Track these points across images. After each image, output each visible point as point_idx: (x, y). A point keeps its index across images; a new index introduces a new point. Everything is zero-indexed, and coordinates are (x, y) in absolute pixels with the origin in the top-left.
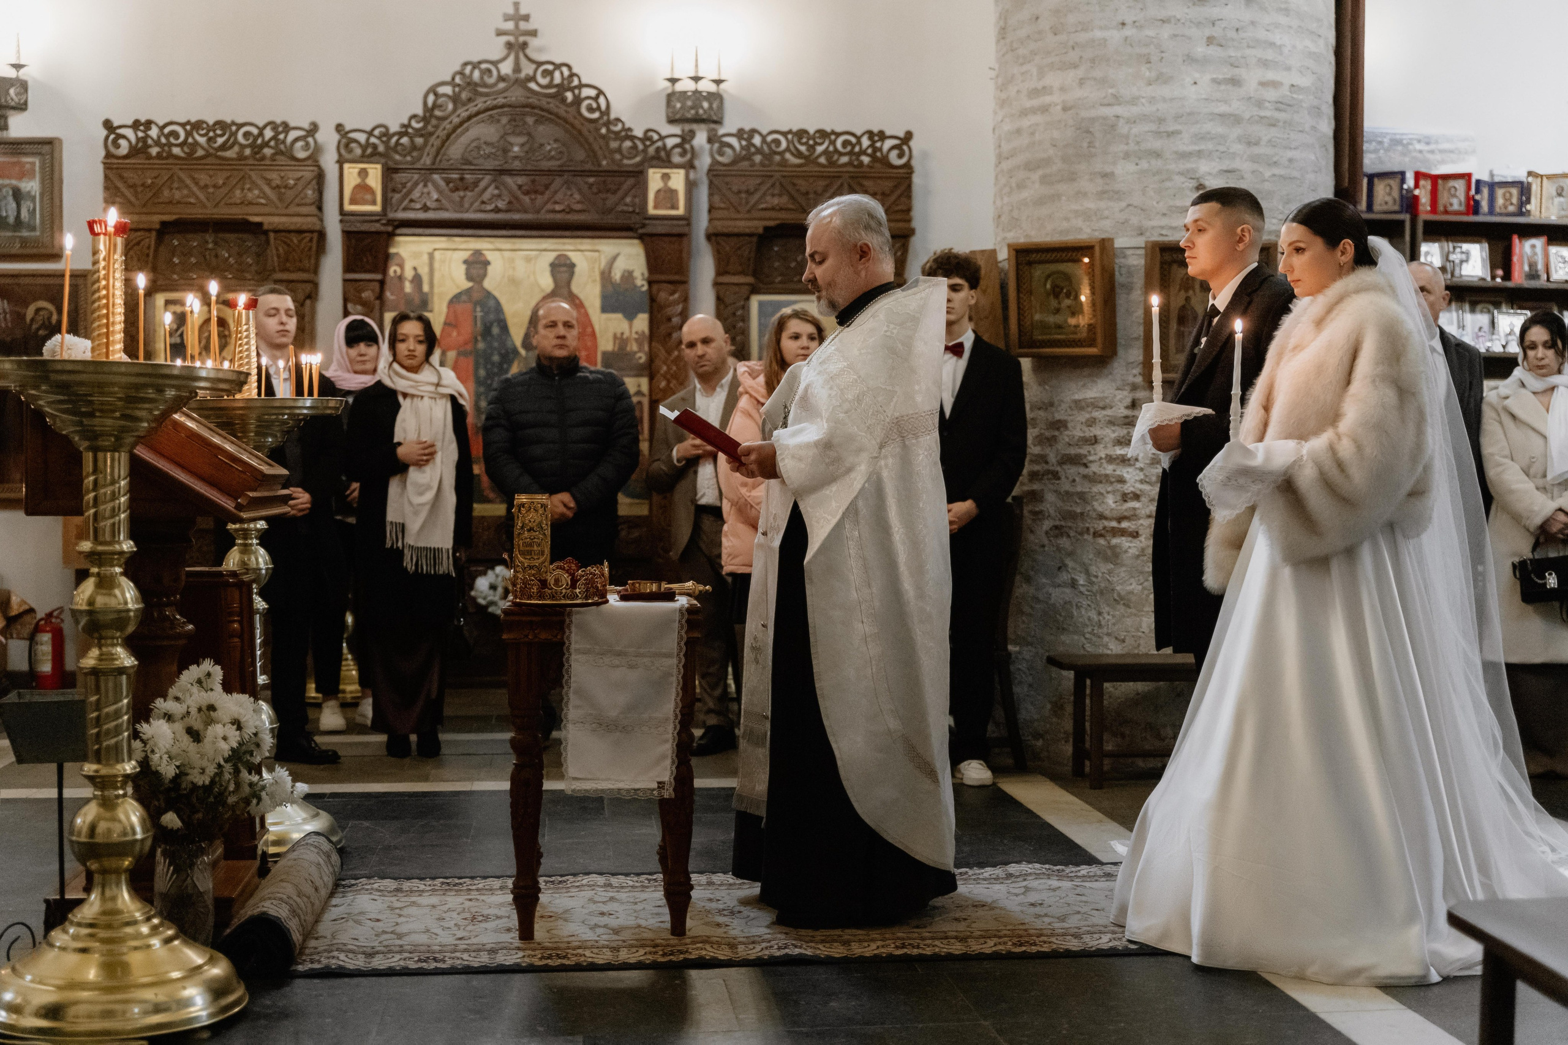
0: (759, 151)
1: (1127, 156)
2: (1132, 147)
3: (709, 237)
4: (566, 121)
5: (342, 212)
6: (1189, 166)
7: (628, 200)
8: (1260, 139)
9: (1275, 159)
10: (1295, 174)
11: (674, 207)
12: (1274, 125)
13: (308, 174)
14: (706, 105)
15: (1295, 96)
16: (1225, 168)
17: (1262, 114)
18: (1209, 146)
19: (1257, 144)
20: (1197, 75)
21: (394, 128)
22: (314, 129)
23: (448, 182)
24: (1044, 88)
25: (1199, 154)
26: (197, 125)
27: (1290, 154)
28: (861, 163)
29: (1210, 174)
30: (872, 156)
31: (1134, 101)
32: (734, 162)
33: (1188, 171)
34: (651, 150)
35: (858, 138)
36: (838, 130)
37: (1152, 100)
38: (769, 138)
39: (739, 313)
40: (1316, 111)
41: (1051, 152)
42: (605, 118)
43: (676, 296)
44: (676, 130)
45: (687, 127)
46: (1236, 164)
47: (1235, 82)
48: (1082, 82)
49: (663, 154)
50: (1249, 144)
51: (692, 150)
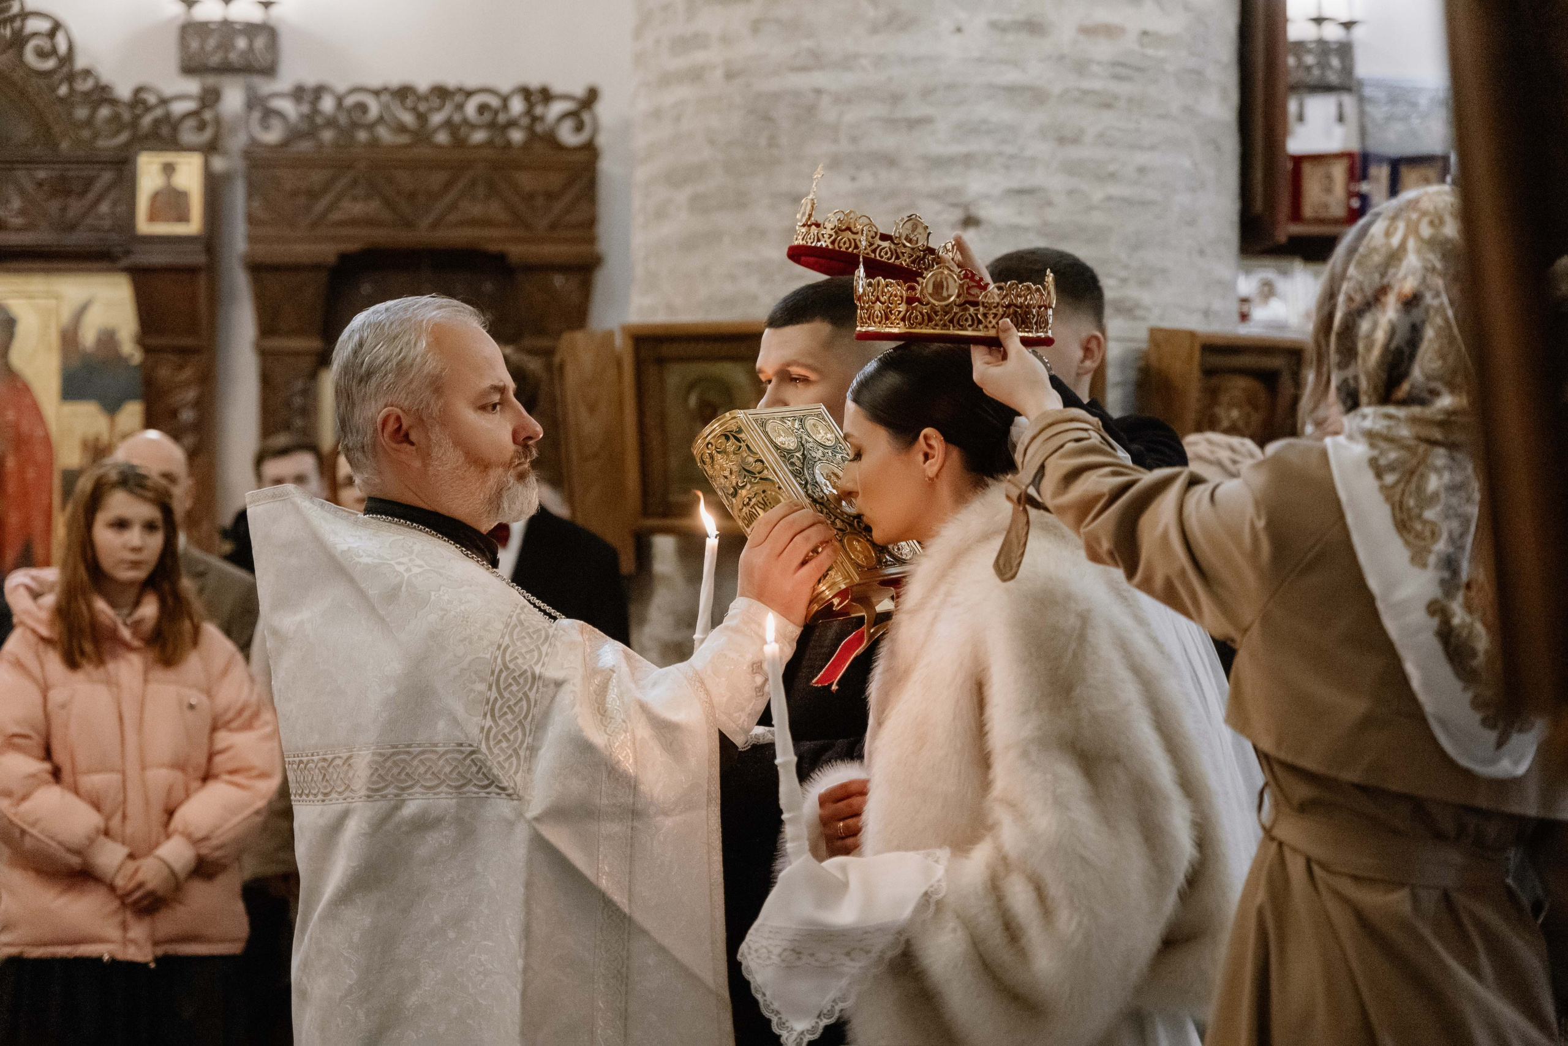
0: (331, 122)
1: (834, 163)
2: (845, 146)
3: (257, 269)
6: (949, 181)
7: (104, 208)
8: (1082, 131)
9: (1112, 168)
10: (1151, 194)
11: (183, 218)
12: (1108, 106)
14: (241, 43)
15: (1150, 52)
16: (1014, 184)
17: (1087, 84)
18: (987, 145)
19: (1076, 140)
20: (962, 15)
24: (696, 36)
25: (968, 160)
27: (1141, 158)
28: (508, 145)
29: (987, 197)
30: (530, 130)
31: (847, 62)
32: (285, 144)
33: (947, 191)
34: (147, 120)
35: (505, 100)
36: (470, 83)
37: (880, 61)
38: (350, 101)
39: (298, 401)
40: (1195, 79)
41: (707, 153)
42: (65, 70)
43: (187, 373)
44: (192, 86)
45: (211, 80)
46: (1039, 178)
47: (1033, 27)
48: (756, 27)
49: (165, 131)
50: (1062, 140)
51: (218, 121)
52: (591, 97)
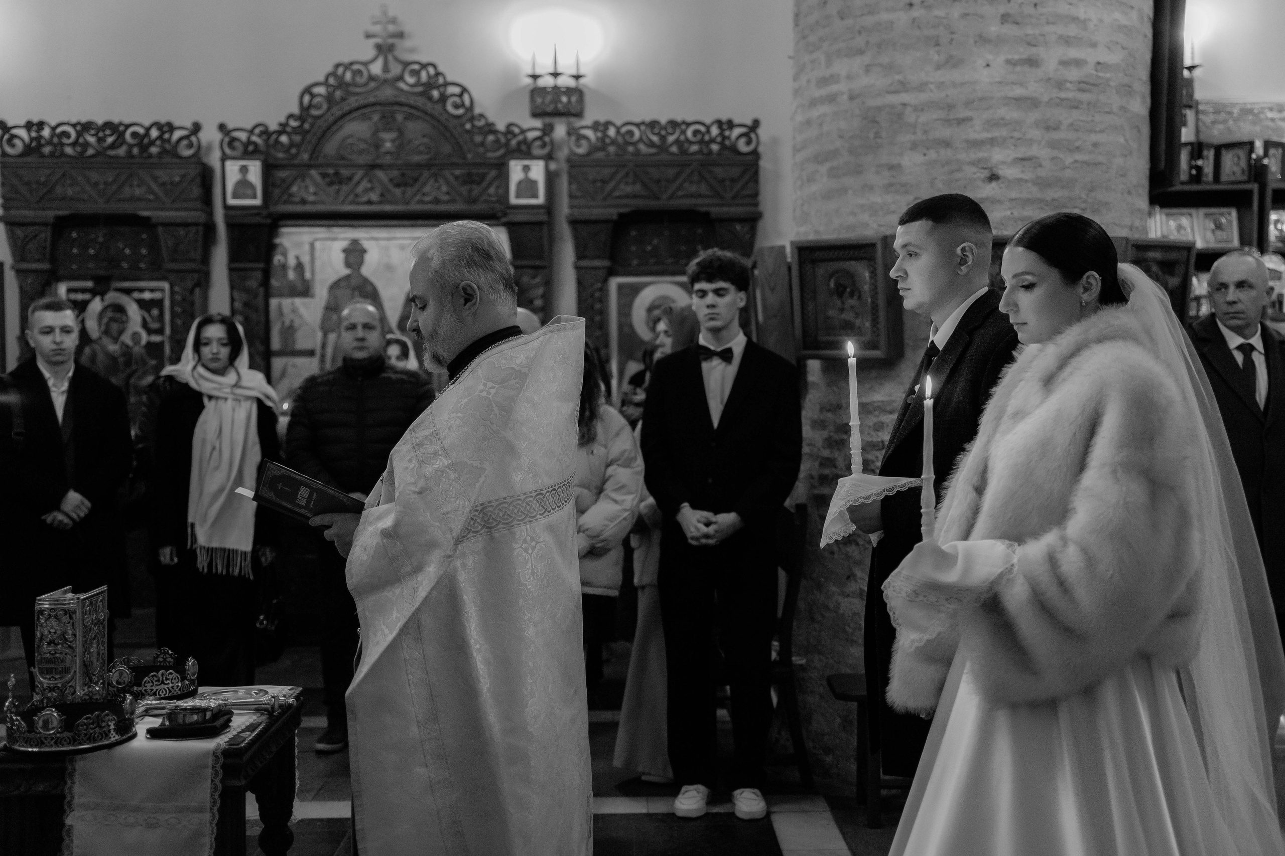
0: (614, 142)
1: (914, 146)
2: (920, 136)
3: (574, 223)
4: (432, 116)
5: (227, 207)
6: (981, 155)
7: (492, 190)
8: (1060, 122)
9: (1077, 144)
10: (1101, 159)
11: (535, 196)
12: (1077, 108)
13: (193, 172)
14: (564, 99)
15: (1101, 74)
16: (1020, 155)
17: (1063, 95)
18: (1004, 132)
19: (1057, 128)
20: (990, 57)
21: (273, 126)
22: (196, 128)
23: (324, 176)
24: (832, 76)
25: (992, 142)
26: (86, 127)
27: (1094, 138)
28: (711, 152)
29: (1004, 163)
30: (722, 144)
31: (922, 87)
32: (588, 154)
33: (980, 160)
34: (514, 142)
35: (708, 128)
36: (689, 119)
37: (941, 85)
38: (624, 130)
39: (597, 294)
40: (1127, 90)
41: (838, 143)
42: (469, 115)
43: (538, 280)
44: (538, 123)
45: (548, 120)
46: (1034, 151)
47: (1032, 62)
48: (868, 69)
49: (524, 147)
50: (1048, 128)
51: (552, 142)
52: (756, 124)
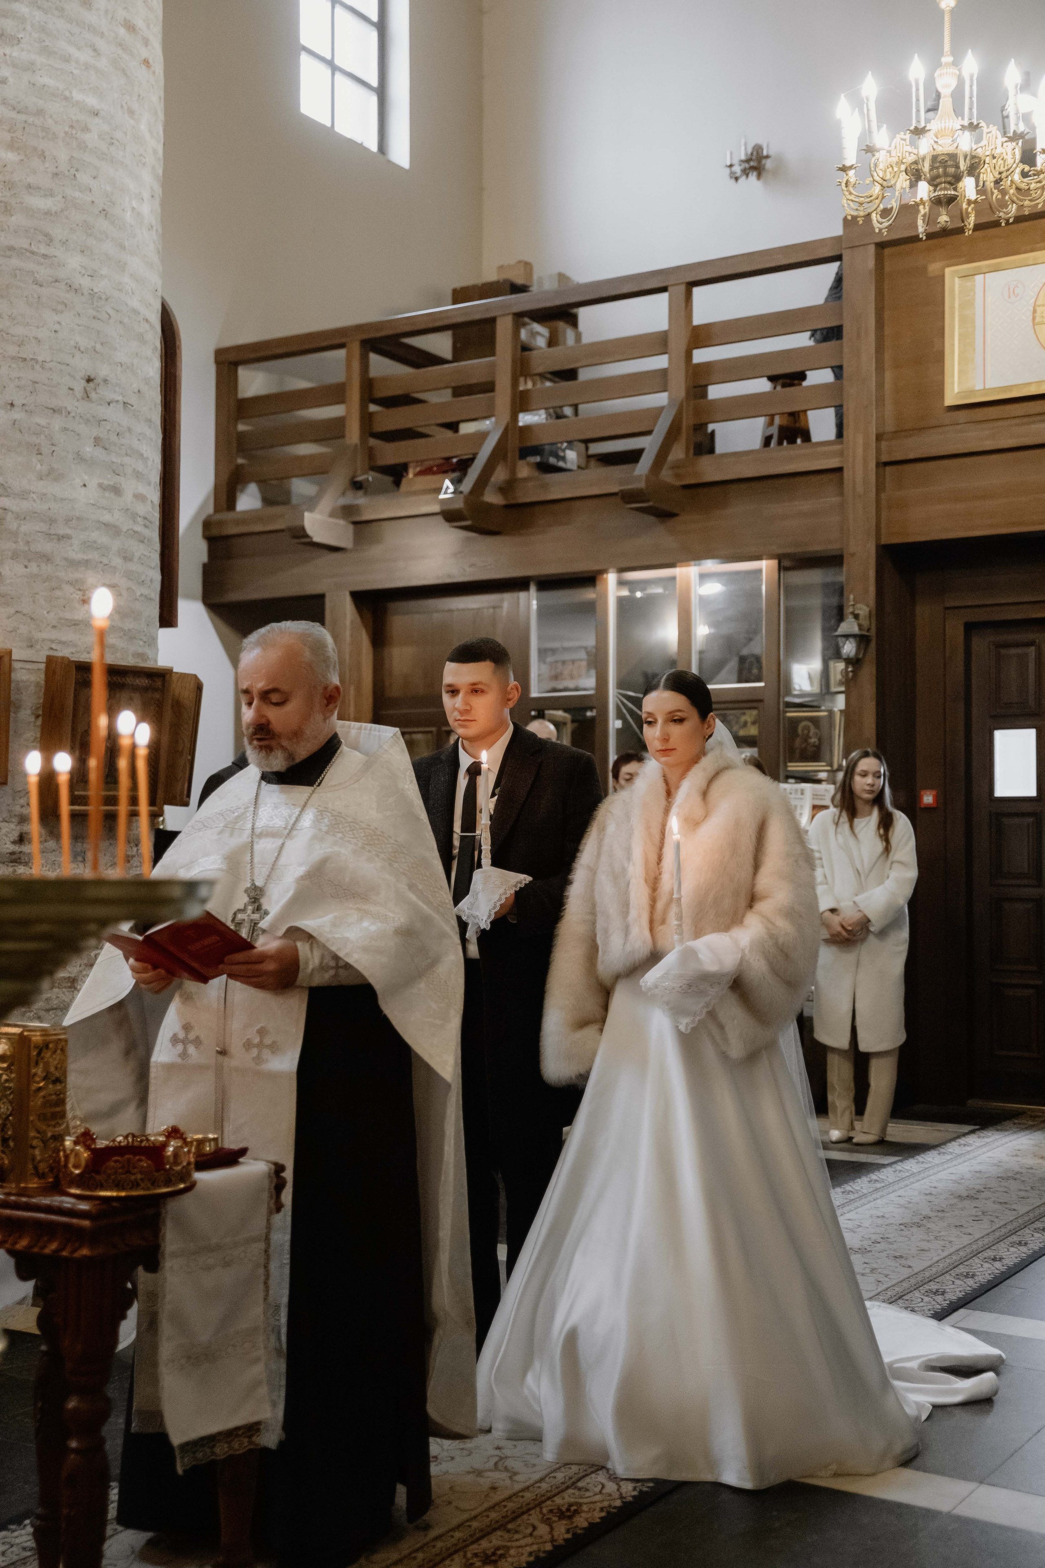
1: (15, 556)
2: (22, 546)
6: (77, 575)
8: (133, 554)
9: (142, 578)
12: (142, 542)
15: (154, 513)
17: (135, 528)
18: (93, 556)
20: (86, 477)
25: (86, 563)
27: (151, 573)
31: (24, 495)
37: (43, 497)
47: (116, 490)
